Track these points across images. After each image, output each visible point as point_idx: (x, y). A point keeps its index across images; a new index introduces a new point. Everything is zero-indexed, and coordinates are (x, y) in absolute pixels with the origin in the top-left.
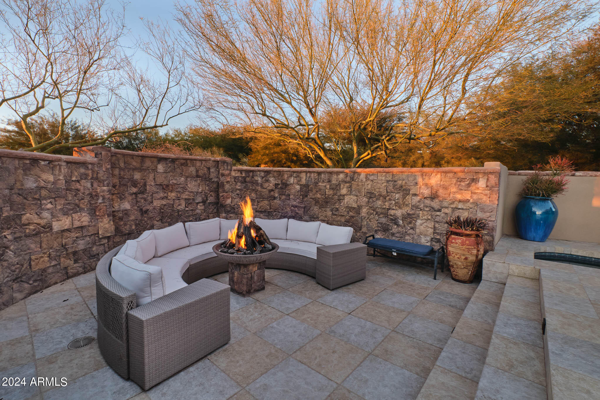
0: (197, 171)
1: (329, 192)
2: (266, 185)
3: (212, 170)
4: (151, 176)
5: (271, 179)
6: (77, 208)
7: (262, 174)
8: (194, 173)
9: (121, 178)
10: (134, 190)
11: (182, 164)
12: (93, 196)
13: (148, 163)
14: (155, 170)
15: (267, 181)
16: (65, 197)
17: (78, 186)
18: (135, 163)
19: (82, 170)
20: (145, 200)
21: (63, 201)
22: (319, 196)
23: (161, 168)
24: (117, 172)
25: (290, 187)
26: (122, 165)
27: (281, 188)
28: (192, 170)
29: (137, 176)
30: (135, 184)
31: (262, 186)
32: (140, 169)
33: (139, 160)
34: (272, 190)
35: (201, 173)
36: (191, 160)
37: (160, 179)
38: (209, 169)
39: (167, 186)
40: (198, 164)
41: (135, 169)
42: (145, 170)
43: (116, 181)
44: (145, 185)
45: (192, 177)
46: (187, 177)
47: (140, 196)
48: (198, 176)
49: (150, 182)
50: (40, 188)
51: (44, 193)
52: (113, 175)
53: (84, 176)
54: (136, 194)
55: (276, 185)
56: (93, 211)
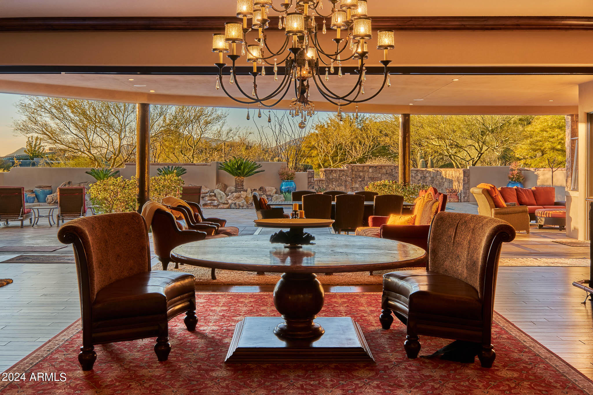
0: (387, 171)
1: (441, 181)
2: (417, 177)
3: (393, 170)
4: (367, 174)
5: (419, 174)
6: (341, 185)
7: (415, 172)
8: (385, 172)
9: (356, 175)
10: (360, 180)
11: (380, 168)
12: (346, 181)
13: (365, 168)
14: (368, 171)
15: (417, 175)
16: (338, 181)
17: (342, 178)
18: (361, 169)
19: (343, 173)
20: (364, 184)
21: (338, 182)
22: (437, 183)
23: (370, 170)
24: (354, 173)
25: (426, 179)
26: (356, 170)
27: (423, 179)
28: (384, 171)
29: (361, 174)
30: (360, 177)
31: (415, 178)
32: (362, 171)
33: (362, 168)
34: (420, 180)
35: (388, 172)
36: (384, 166)
37: (370, 175)
38: (392, 170)
39: (373, 178)
40: (387, 168)
41: (361, 171)
42: (364, 171)
43: (354, 176)
44: (364, 178)
45: (384, 174)
46: (382, 174)
47: (362, 182)
48: (387, 174)
49: (366, 176)
50: (333, 178)
51: (334, 179)
52: (353, 174)
53: (343, 175)
54: (361, 181)
55: (421, 177)
56: (346, 186)
